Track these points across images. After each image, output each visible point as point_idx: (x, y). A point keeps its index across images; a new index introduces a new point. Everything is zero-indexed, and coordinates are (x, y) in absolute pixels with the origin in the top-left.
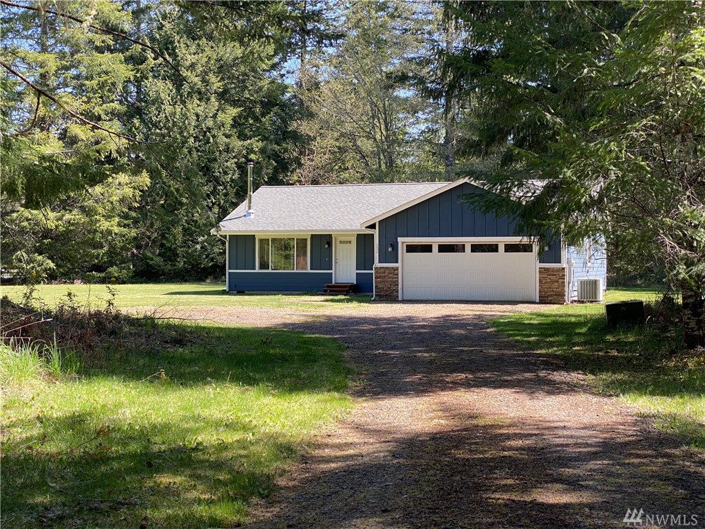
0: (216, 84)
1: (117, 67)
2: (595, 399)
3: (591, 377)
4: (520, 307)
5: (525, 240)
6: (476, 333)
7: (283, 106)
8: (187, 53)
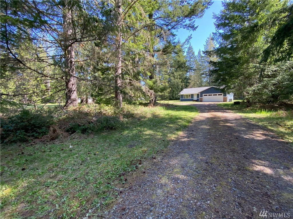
0: (179, 77)
1: (167, 76)
2: (233, 114)
3: (232, 111)
4: (220, 102)
5: (221, 94)
6: (214, 106)
7: (187, 79)
8: (175, 74)
